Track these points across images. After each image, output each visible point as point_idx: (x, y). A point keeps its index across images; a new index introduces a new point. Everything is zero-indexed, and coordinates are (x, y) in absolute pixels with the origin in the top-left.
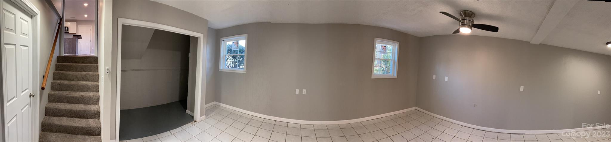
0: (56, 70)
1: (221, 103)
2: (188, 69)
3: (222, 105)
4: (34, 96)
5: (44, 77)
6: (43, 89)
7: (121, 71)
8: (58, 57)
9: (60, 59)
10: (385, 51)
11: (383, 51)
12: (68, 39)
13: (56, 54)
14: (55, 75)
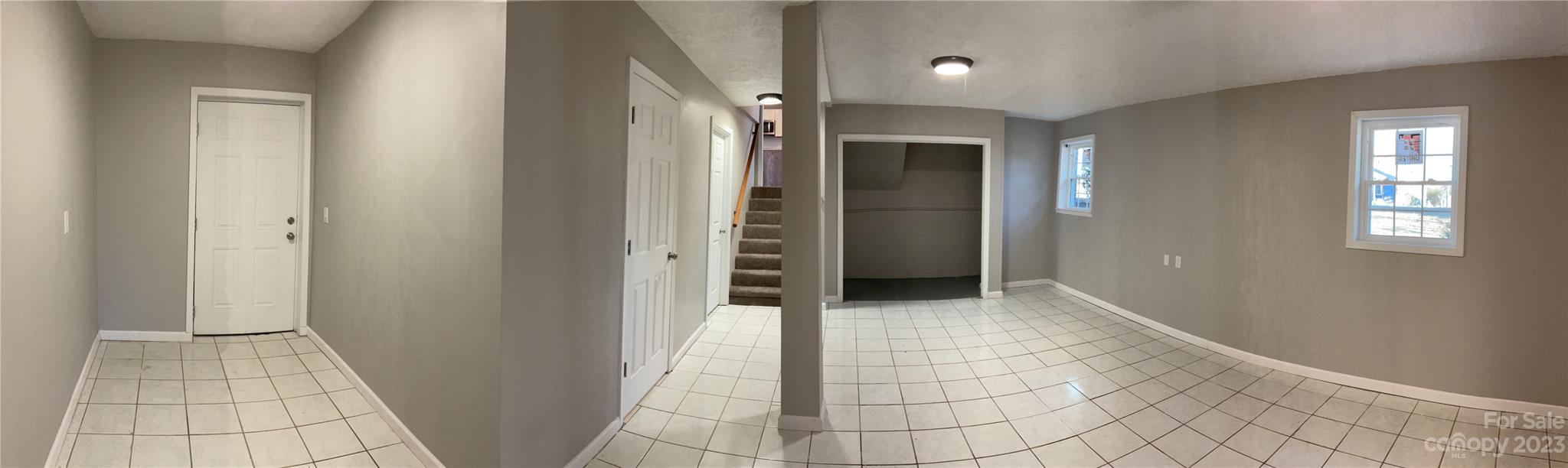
0: (750, 209)
1: (1057, 281)
2: (981, 210)
3: (1059, 285)
4: (724, 232)
5: (735, 213)
6: (735, 226)
7: (844, 212)
8: (752, 188)
9: (756, 192)
10: (1418, 151)
11: (1408, 152)
12: (773, 152)
13: (750, 184)
14: (748, 215)
